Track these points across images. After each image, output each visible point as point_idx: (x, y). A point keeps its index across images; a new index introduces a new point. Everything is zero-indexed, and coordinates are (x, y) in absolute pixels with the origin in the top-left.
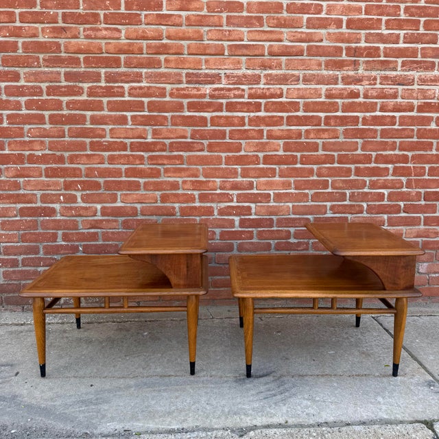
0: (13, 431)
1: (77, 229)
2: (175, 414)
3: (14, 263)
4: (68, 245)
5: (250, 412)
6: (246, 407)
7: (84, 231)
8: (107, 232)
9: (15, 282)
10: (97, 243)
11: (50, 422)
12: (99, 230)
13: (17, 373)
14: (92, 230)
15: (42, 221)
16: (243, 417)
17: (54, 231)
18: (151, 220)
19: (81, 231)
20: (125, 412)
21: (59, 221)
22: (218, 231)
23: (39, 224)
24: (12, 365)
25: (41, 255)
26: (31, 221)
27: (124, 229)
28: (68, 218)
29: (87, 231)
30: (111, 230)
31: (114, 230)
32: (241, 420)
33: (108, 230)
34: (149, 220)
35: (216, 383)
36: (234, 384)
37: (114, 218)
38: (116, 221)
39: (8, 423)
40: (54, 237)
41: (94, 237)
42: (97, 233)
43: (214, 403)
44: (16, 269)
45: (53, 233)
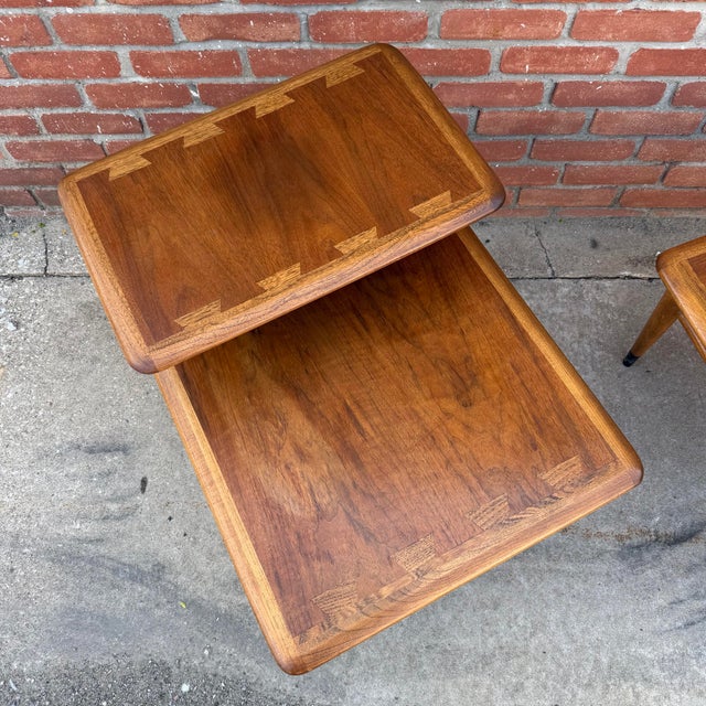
0: (185, 688)
1: (171, 42)
2: (497, 664)
3: (26, 127)
4: (155, 86)
5: (656, 672)
6: (646, 652)
7: (193, 47)
8: (266, 53)
9: (49, 166)
10: (241, 81)
11: (247, 662)
12: (239, 45)
13: (144, 482)
14: (219, 46)
15: (58, 20)
16: (640, 687)
17: (103, 49)
18: (407, 15)
19: (185, 48)
20: (392, 644)
21: (109, 19)
22: (626, 49)
23: (52, 30)
24: (125, 450)
25: (89, 106)
26: (21, 20)
27: (317, 40)
28: (135, 11)
29: (200, 47)
30: (276, 47)
31: (285, 46)
32: (637, 696)
33: (268, 47)
34: (398, 14)
35: (577, 555)
36: (620, 566)
37: (282, 10)
38: (289, 19)
39: (169, 660)
40: (110, 65)
41: (227, 63)
42: (234, 54)
43: (577, 631)
44: (38, 139)
45: (101, 54)
